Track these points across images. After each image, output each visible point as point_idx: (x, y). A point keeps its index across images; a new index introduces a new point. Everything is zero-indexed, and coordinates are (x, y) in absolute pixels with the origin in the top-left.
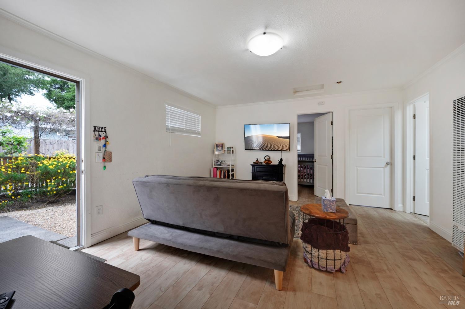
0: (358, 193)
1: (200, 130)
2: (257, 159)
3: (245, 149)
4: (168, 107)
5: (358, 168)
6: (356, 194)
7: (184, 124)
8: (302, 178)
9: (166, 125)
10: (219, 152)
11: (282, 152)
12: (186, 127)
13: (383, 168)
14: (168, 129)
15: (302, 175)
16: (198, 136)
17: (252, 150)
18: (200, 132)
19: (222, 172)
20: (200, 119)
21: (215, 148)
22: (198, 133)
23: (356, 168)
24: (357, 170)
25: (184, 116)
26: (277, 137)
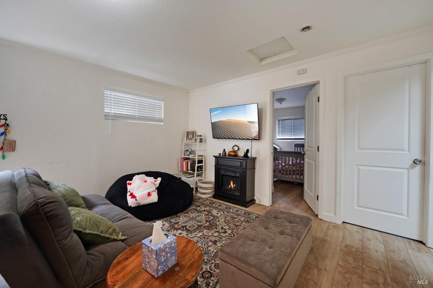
0: (359, 206)
1: (163, 117)
2: (224, 149)
3: (213, 138)
4: (107, 92)
5: (360, 167)
6: (356, 208)
7: (136, 111)
8: (298, 174)
9: (105, 111)
10: (190, 140)
11: (253, 141)
12: (138, 113)
13: (406, 170)
14: (107, 116)
15: (298, 171)
16: (159, 123)
17: (220, 139)
18: (163, 119)
19: (189, 163)
20: (163, 105)
21: (185, 137)
22: (160, 120)
23: (356, 166)
24: (359, 170)
25: (136, 102)
26: (248, 122)
